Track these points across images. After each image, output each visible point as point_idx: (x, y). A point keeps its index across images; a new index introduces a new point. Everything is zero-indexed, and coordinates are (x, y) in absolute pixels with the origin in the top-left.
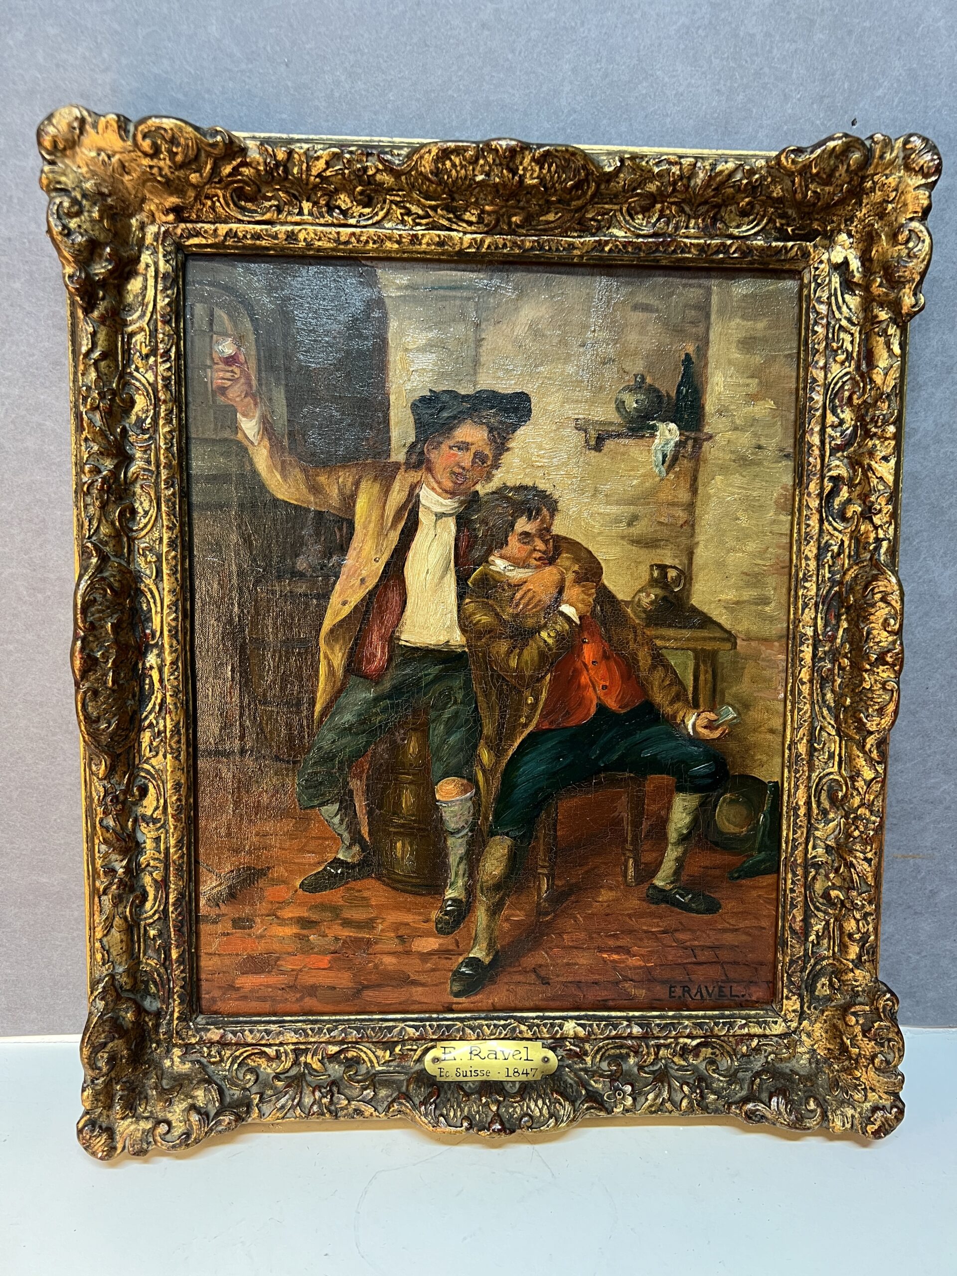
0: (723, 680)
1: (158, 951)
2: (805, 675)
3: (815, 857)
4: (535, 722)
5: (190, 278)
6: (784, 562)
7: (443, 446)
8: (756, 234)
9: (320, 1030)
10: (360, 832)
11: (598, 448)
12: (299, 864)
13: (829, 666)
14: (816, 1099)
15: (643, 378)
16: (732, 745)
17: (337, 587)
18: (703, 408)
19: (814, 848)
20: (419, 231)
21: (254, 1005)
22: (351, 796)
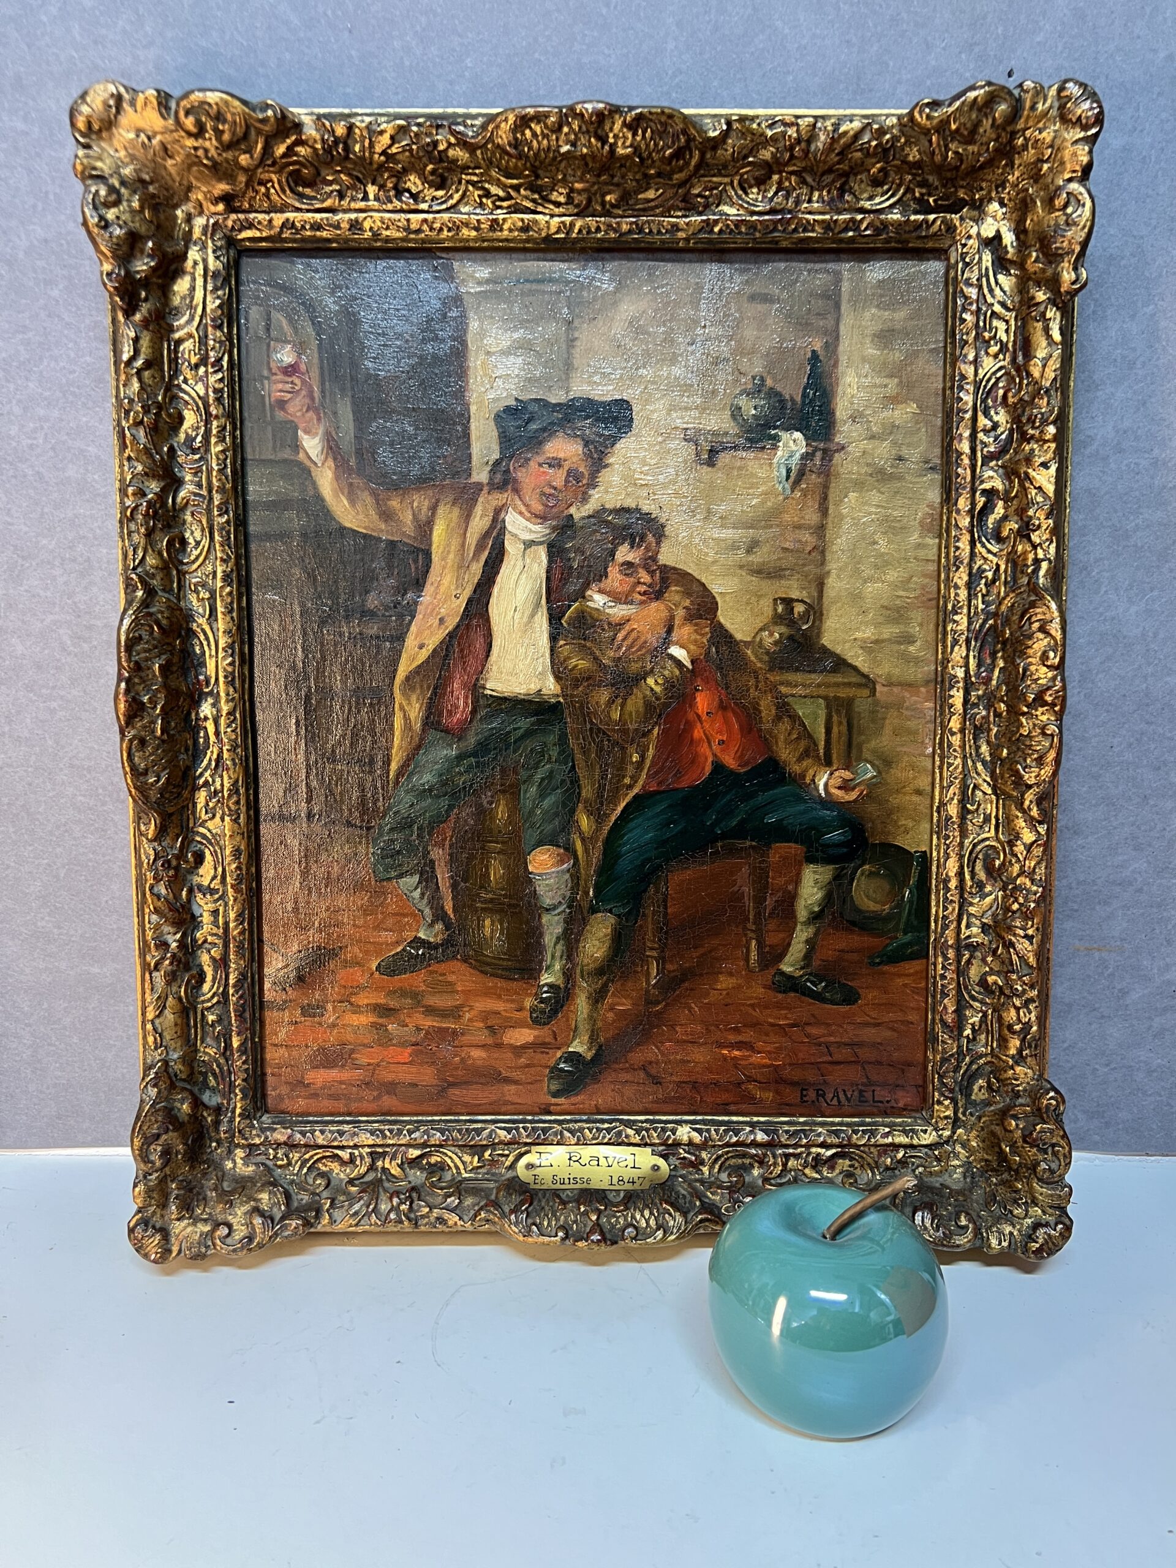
0: (860, 733)
1: (217, 1039)
2: (955, 724)
3: (969, 937)
4: (641, 783)
5: (243, 277)
6: (930, 593)
7: (532, 463)
8: (892, 206)
9: (400, 1132)
10: (442, 907)
11: (711, 463)
12: (374, 943)
13: (984, 713)
14: (967, 1214)
15: (762, 379)
16: (872, 808)
17: (413, 628)
18: (833, 413)
19: (968, 926)
20: (500, 214)
21: (326, 1104)
22: (433, 868)
